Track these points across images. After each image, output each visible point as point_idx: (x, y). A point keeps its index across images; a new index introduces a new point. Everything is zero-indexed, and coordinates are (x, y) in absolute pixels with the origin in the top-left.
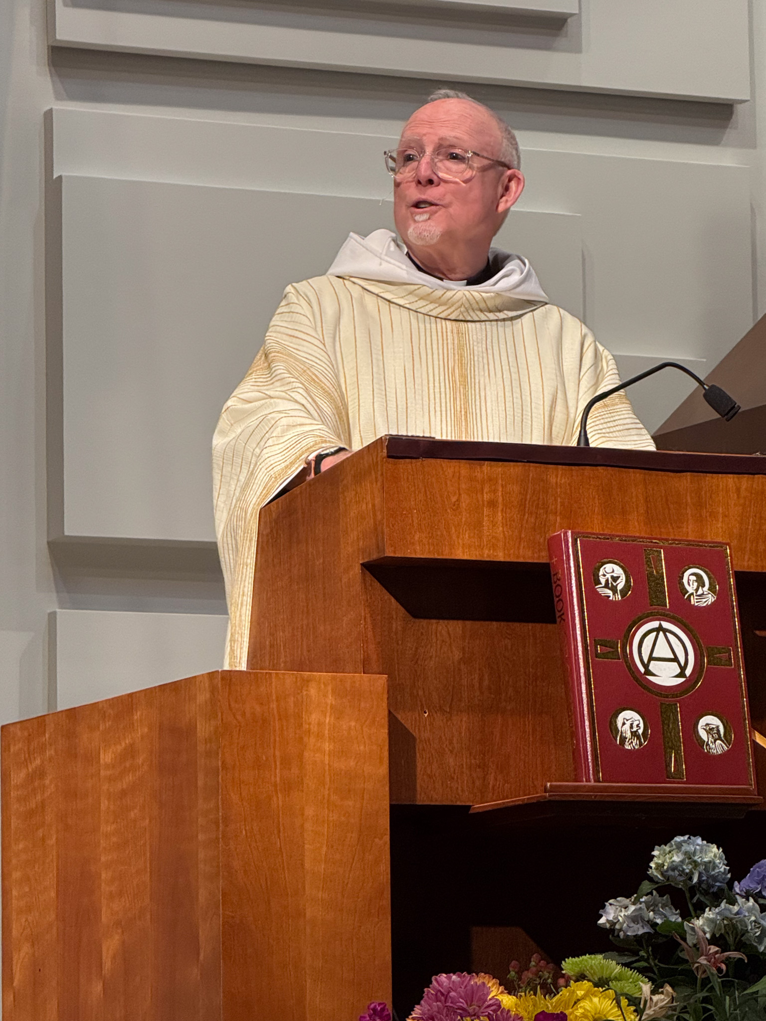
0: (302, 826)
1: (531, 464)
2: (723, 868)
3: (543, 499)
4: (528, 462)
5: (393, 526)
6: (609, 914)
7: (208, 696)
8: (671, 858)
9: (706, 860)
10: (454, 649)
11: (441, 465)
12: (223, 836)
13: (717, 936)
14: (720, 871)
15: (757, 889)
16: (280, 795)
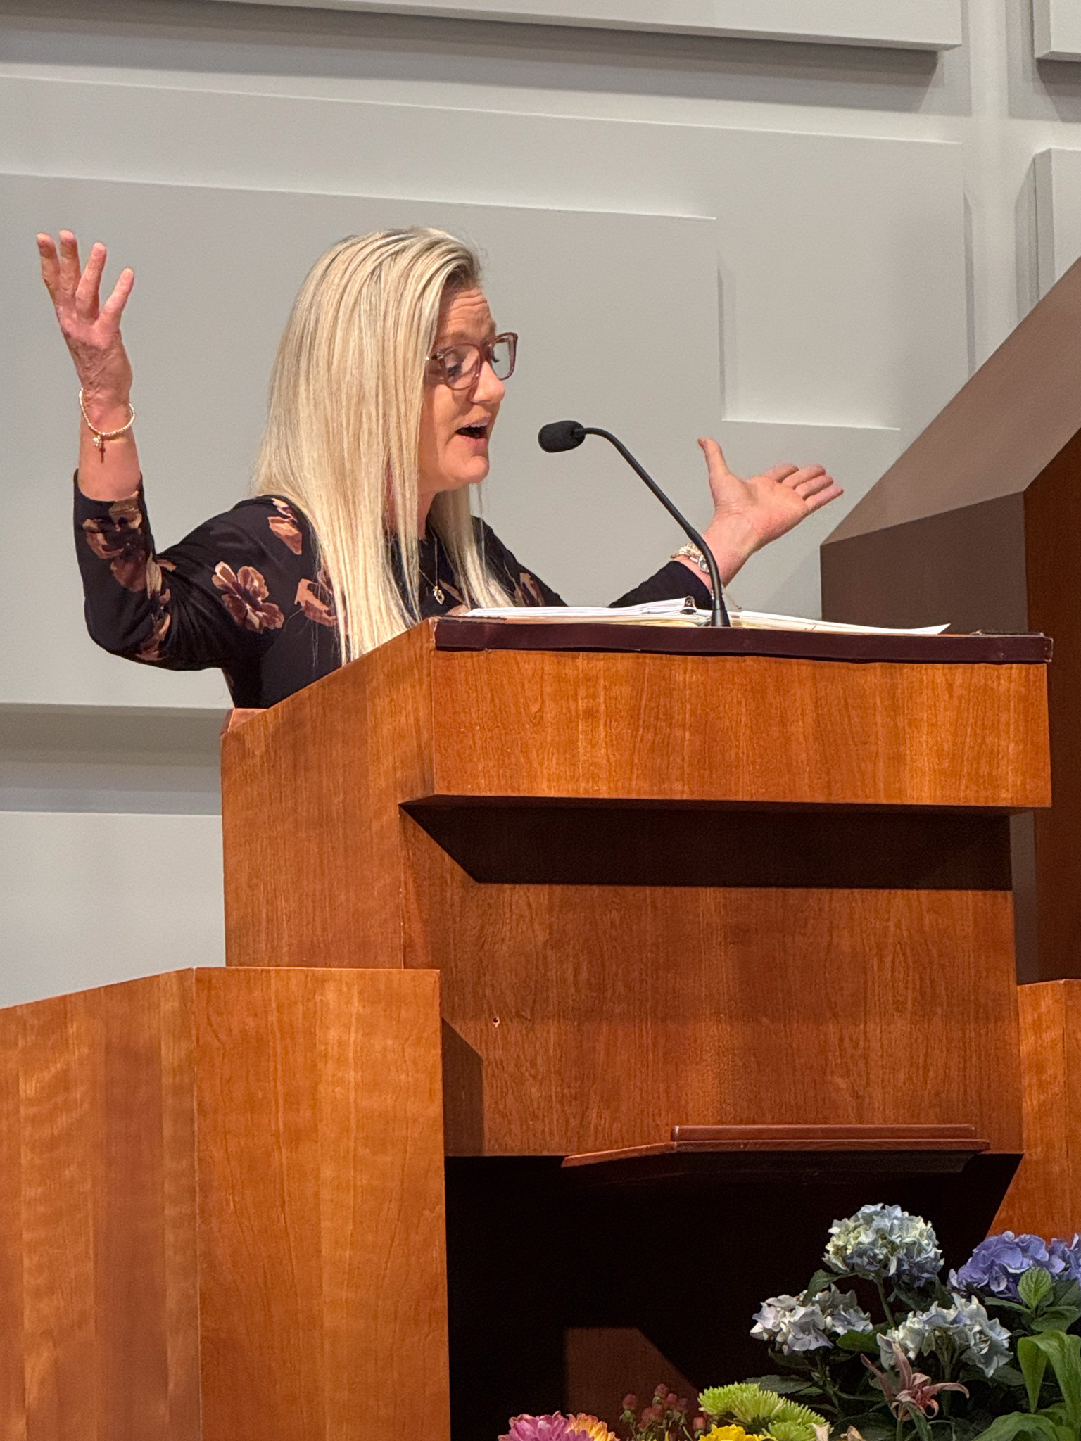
0: (317, 1195)
1: (648, 655)
2: (932, 1251)
3: (666, 705)
4: (642, 652)
5: (446, 750)
6: (765, 1319)
7: (176, 1004)
8: (857, 1238)
9: (908, 1240)
10: (537, 926)
11: (515, 659)
12: (202, 1211)
13: (925, 1355)
14: (929, 1257)
15: (983, 1281)
16: (284, 1150)
